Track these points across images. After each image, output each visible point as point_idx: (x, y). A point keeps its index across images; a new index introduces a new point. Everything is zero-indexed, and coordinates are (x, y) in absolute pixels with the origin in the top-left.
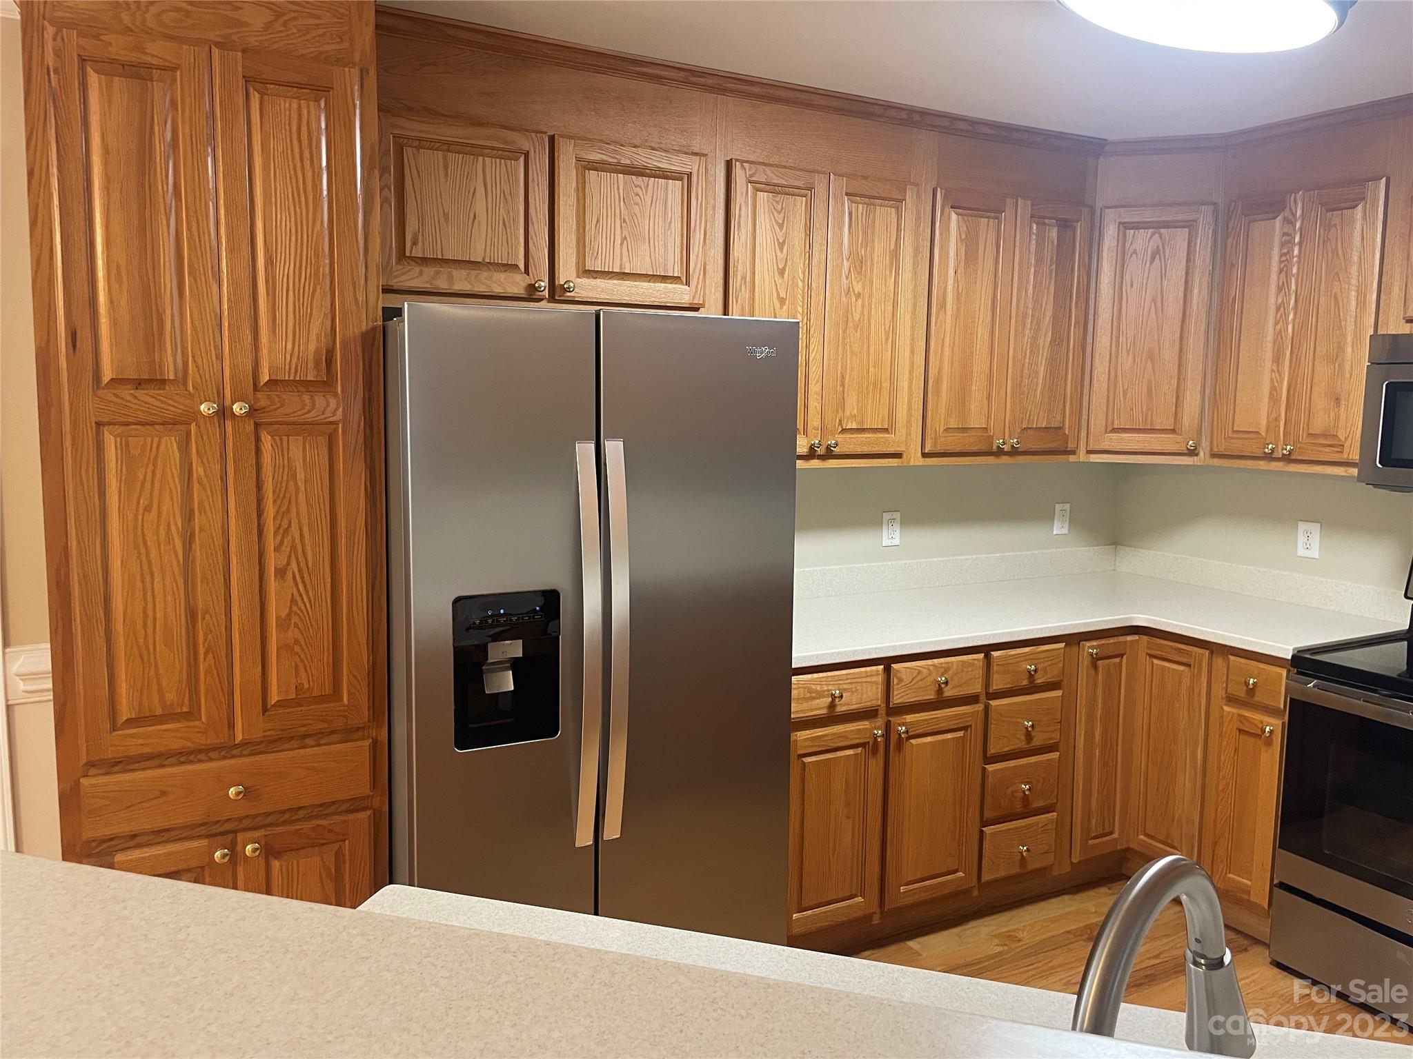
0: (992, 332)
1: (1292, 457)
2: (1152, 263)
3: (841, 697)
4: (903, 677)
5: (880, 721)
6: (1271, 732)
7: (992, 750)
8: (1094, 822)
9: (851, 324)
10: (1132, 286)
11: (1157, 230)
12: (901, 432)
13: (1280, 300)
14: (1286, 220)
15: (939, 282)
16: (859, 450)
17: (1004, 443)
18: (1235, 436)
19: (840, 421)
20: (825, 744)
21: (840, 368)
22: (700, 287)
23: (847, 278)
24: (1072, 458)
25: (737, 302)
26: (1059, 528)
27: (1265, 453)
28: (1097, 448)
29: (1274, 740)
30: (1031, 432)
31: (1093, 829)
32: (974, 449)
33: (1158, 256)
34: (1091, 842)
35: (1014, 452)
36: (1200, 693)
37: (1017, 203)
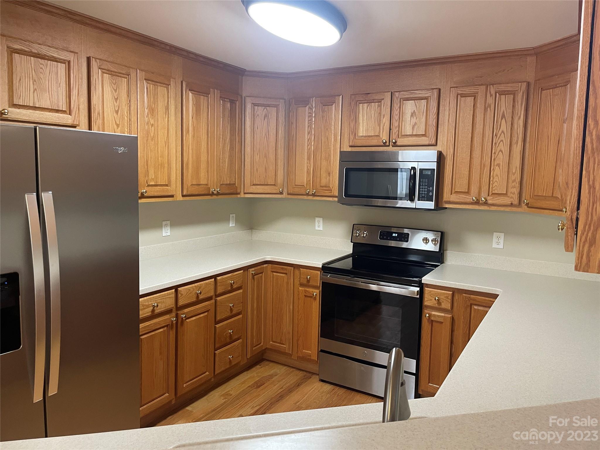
0: (208, 143)
1: (315, 194)
2: (264, 120)
3: (158, 306)
4: (183, 293)
5: (174, 314)
6: (316, 295)
7: (218, 318)
8: (255, 340)
9: (149, 138)
10: (257, 129)
11: (266, 107)
12: (173, 186)
13: (309, 137)
14: (309, 108)
15: (186, 121)
16: (156, 194)
17: (214, 190)
18: (296, 187)
19: (147, 181)
20: (151, 328)
21: (145, 157)
22: (76, 116)
23: (147, 117)
24: (239, 196)
25: (96, 125)
26: (232, 224)
27: (306, 193)
28: (248, 192)
29: (317, 298)
30: (224, 186)
31: (255, 342)
32: (203, 193)
33: (266, 117)
34: (254, 349)
35: (218, 194)
36: (291, 284)
37: (214, 90)
